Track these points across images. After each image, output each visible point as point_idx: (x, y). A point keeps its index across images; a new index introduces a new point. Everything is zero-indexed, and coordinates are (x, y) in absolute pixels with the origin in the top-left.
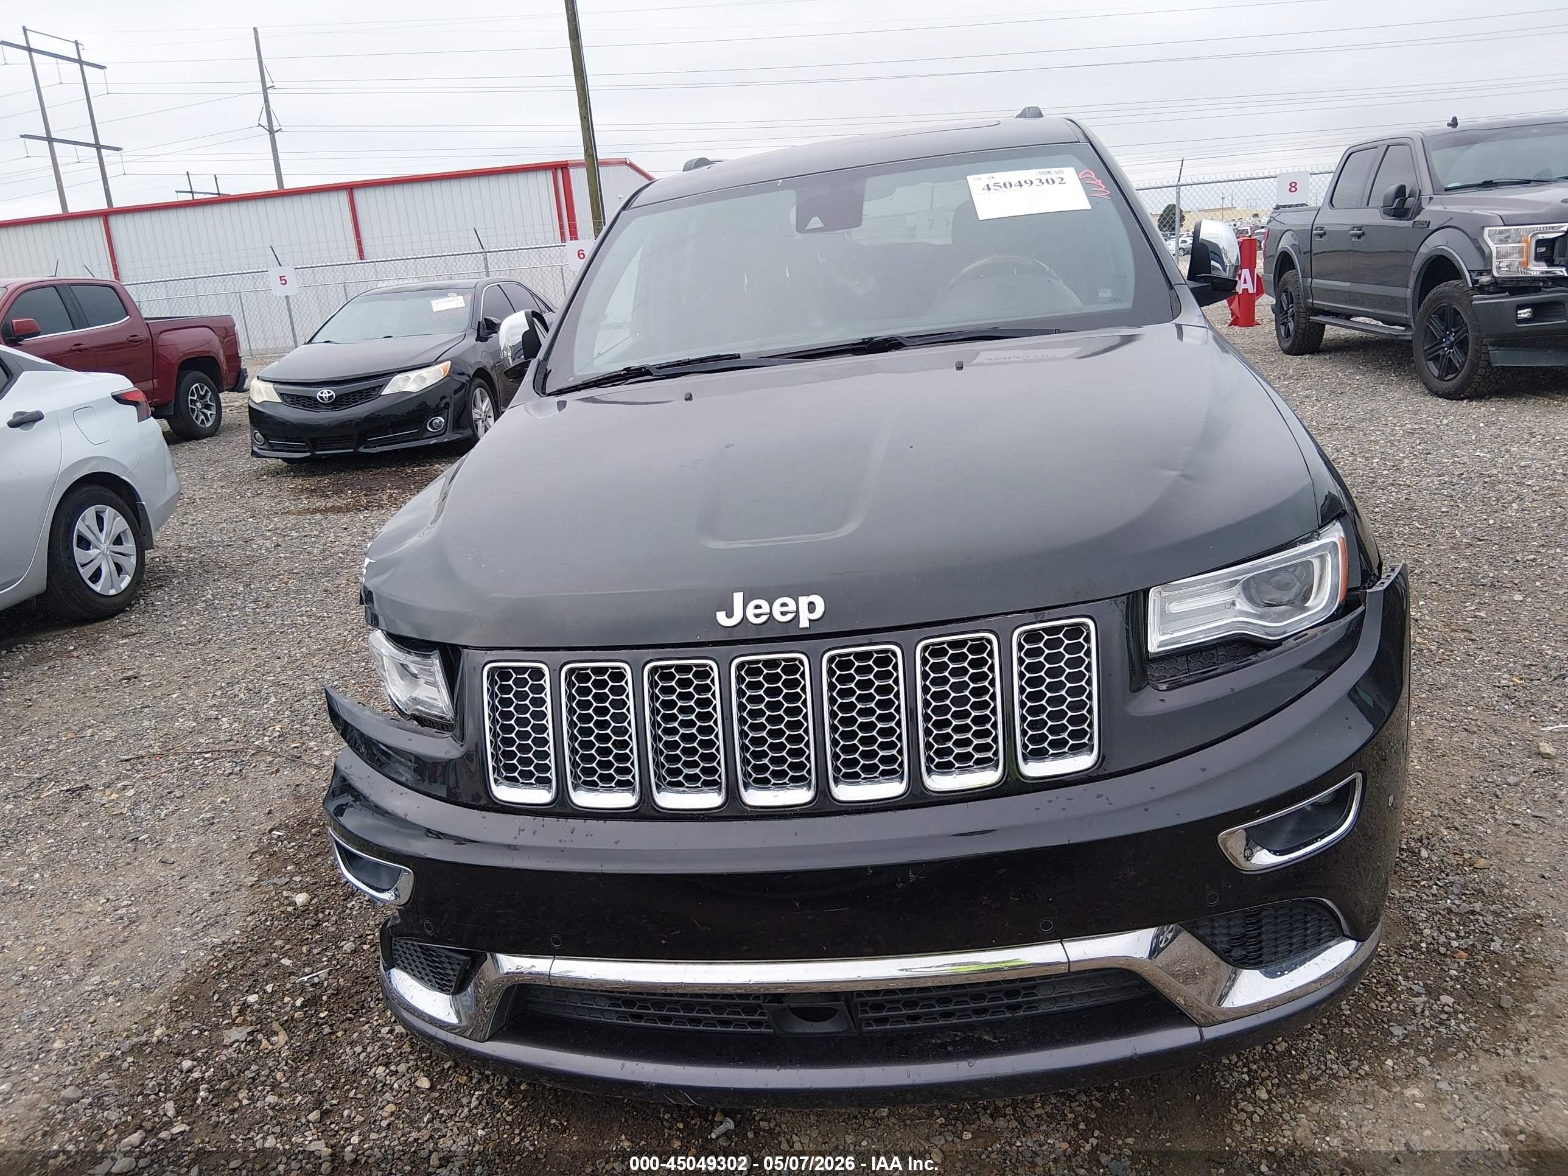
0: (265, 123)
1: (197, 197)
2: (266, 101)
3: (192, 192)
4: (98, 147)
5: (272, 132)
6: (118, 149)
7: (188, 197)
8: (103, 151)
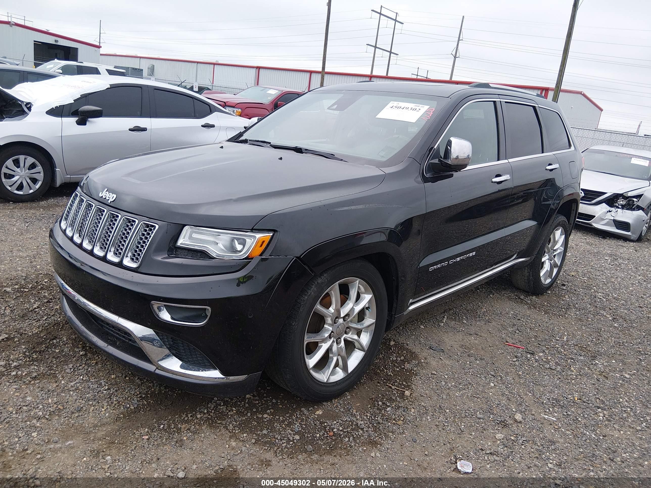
0: (454, 53)
1: (419, 77)
2: (458, 45)
3: (417, 75)
4: (391, 52)
5: (455, 57)
6: (397, 55)
7: (415, 77)
8: (392, 54)
